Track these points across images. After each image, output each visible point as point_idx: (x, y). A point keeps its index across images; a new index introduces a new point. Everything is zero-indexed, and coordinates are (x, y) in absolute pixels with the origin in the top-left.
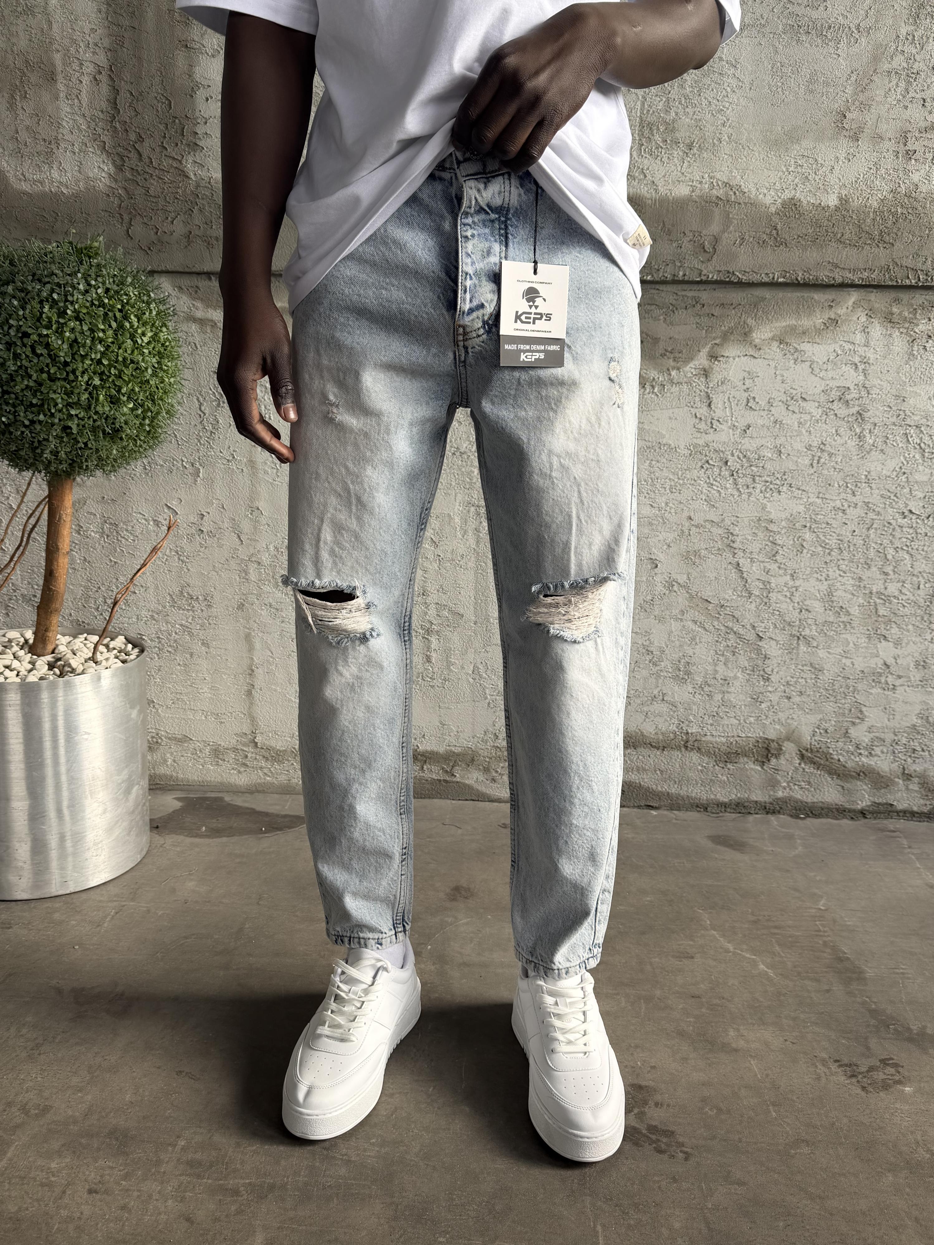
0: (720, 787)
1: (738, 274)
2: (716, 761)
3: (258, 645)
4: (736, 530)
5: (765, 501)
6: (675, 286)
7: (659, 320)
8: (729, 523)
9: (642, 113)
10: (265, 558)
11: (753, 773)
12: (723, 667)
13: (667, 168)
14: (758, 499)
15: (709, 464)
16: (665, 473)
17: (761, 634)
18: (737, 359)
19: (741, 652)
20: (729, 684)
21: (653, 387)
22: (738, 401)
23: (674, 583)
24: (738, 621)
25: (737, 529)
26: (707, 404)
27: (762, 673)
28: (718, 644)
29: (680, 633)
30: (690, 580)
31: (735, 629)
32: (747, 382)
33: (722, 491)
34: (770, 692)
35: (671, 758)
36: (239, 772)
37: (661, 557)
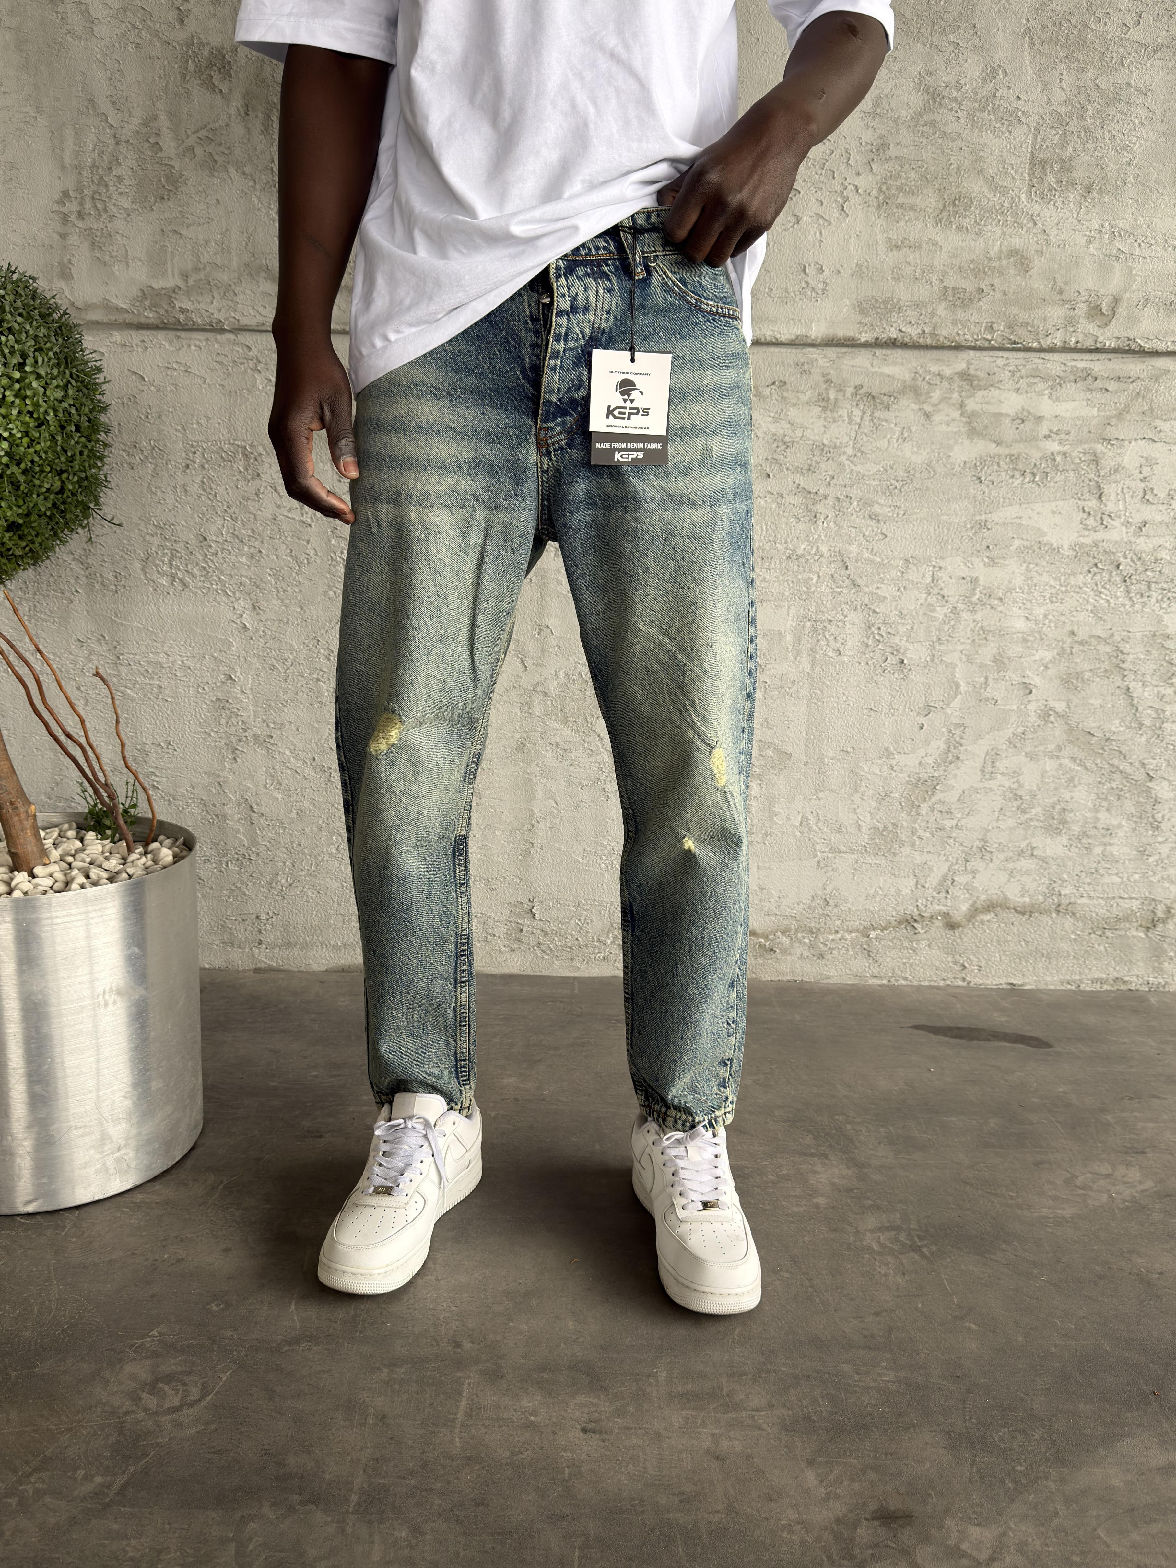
0: (1096, 959)
1: (1139, 341)
2: (1092, 928)
3: (540, 795)
4: (1126, 647)
5: (1161, 613)
6: (1064, 355)
7: (1044, 395)
8: (1119, 639)
9: (1034, 148)
10: (553, 687)
11: (1135, 941)
12: (1106, 814)
13: (1061, 214)
14: (1153, 611)
15: (1097, 567)
16: (1045, 578)
17: (1151, 774)
18: (1133, 443)
19: (1127, 795)
20: (1111, 834)
21: (1034, 475)
22: (1134, 492)
23: (1051, 712)
24: (1125, 758)
25: (1128, 646)
26: (1097, 496)
27: (1151, 819)
28: (1101, 786)
29: (1055, 773)
30: (1069, 708)
31: (1121, 768)
32: (1146, 471)
33: (1112, 601)
34: (1160, 843)
35: (1039, 925)
36: (513, 950)
37: (1037, 680)
